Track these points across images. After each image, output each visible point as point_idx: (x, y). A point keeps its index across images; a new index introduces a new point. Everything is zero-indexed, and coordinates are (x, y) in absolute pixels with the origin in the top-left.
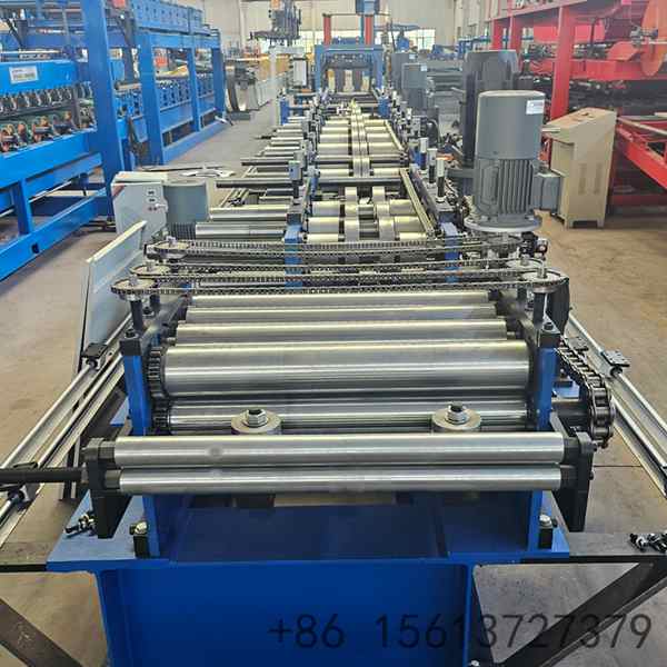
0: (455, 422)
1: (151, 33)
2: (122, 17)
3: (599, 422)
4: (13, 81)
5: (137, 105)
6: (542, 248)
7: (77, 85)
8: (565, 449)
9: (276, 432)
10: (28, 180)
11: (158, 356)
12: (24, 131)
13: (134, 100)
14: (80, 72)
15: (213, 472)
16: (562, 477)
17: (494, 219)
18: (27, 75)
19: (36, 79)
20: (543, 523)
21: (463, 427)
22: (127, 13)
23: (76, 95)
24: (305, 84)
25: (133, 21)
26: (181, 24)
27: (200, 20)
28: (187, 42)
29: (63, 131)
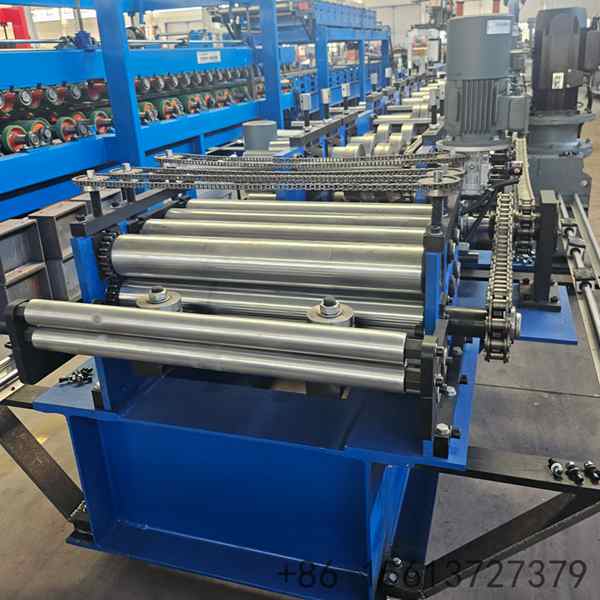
0: (324, 315)
1: (327, 29)
2: (306, 17)
3: (494, 334)
4: (199, 61)
5: (313, 84)
6: (517, 170)
7: (254, 67)
8: (405, 350)
9: (172, 309)
10: (206, 135)
11: (109, 240)
12: (209, 100)
13: (310, 81)
14: (256, 56)
15: (102, 337)
16: (405, 379)
17: (458, 138)
18: (211, 58)
19: (219, 60)
20: (439, 431)
21: (329, 321)
22: (310, 14)
23: (253, 74)
24: (436, 59)
25: (314, 20)
26: (356, 22)
27: (374, 18)
28: (359, 35)
29: (241, 100)
